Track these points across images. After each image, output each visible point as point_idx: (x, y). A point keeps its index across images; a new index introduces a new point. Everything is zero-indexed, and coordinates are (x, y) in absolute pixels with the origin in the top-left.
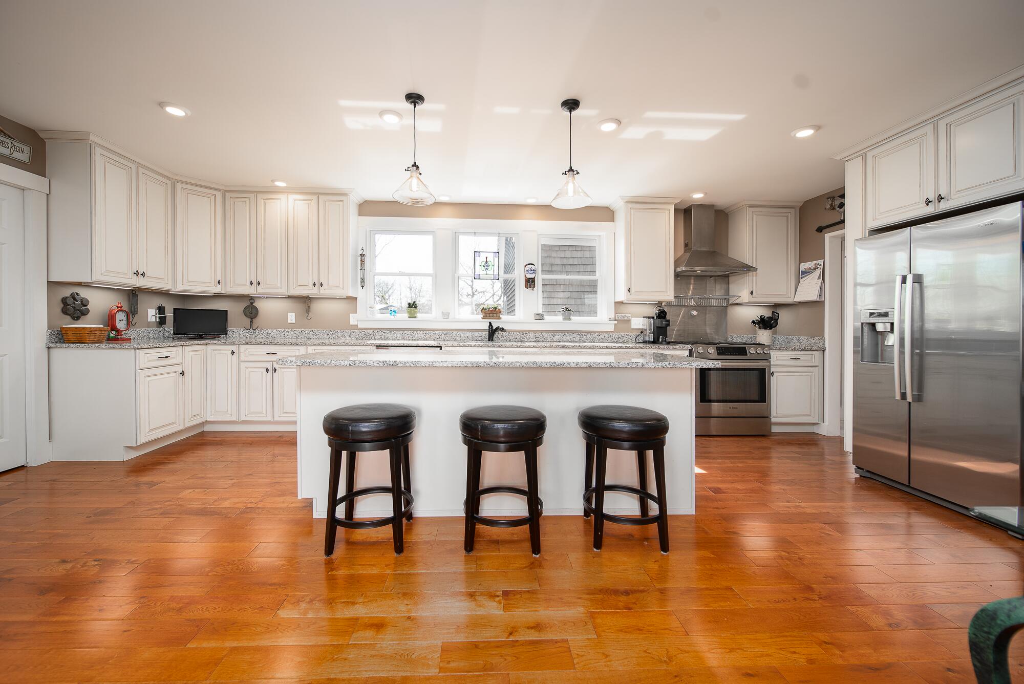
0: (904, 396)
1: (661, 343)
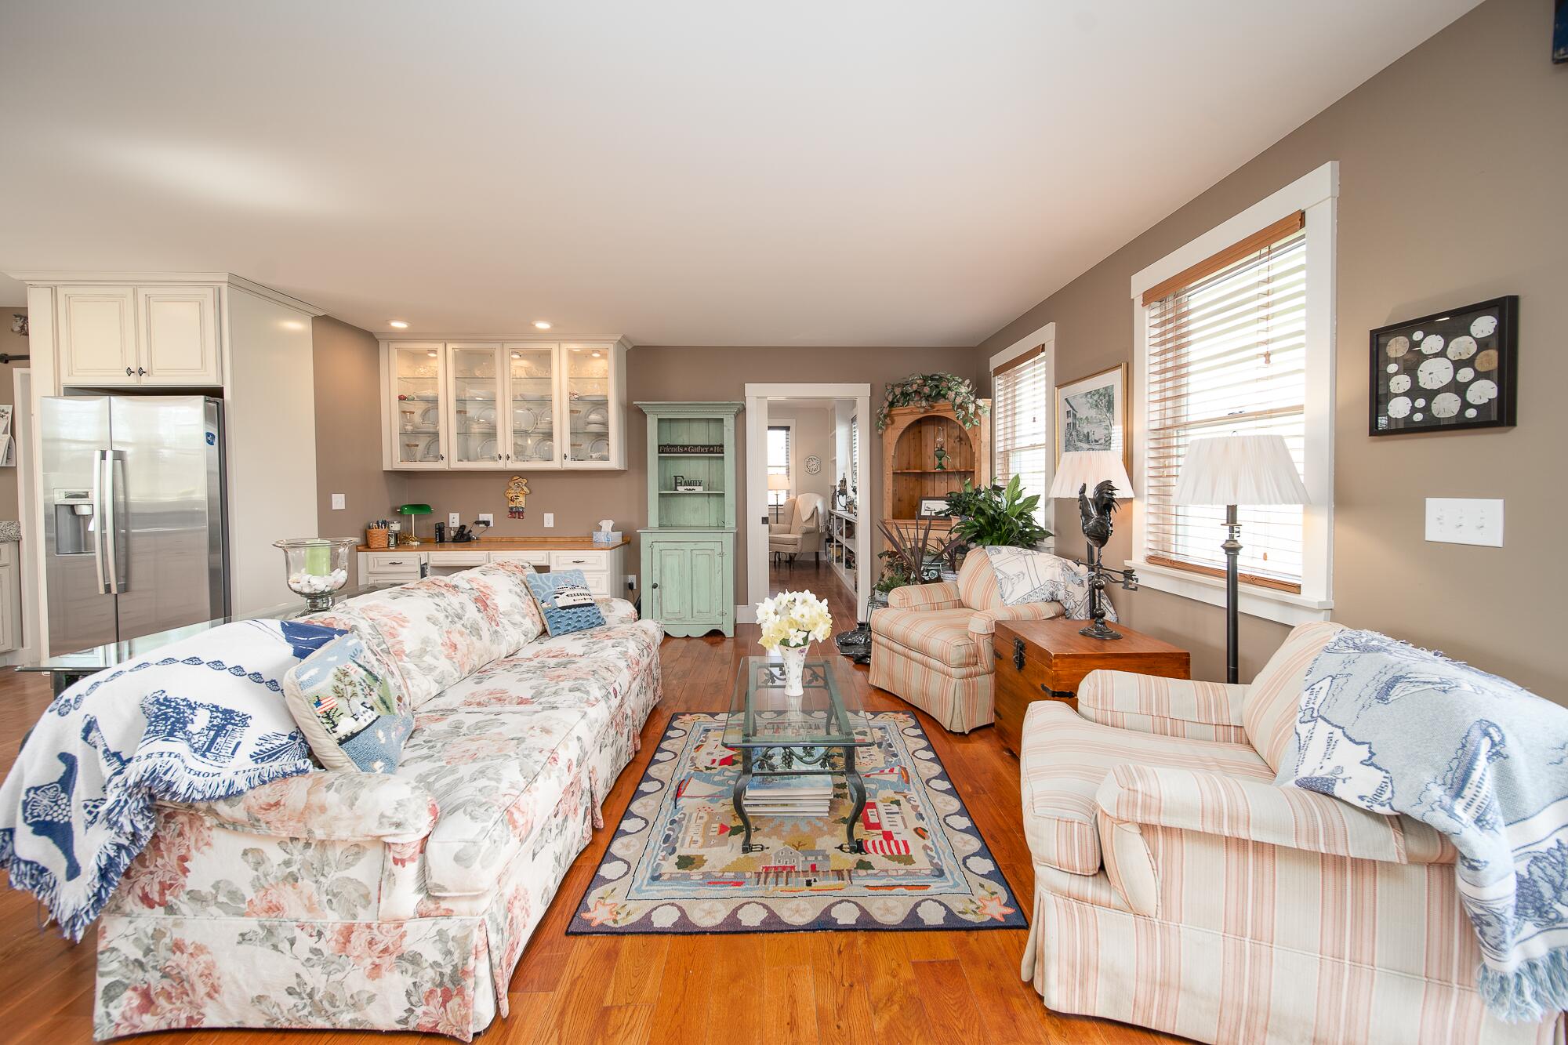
0: (108, 589)
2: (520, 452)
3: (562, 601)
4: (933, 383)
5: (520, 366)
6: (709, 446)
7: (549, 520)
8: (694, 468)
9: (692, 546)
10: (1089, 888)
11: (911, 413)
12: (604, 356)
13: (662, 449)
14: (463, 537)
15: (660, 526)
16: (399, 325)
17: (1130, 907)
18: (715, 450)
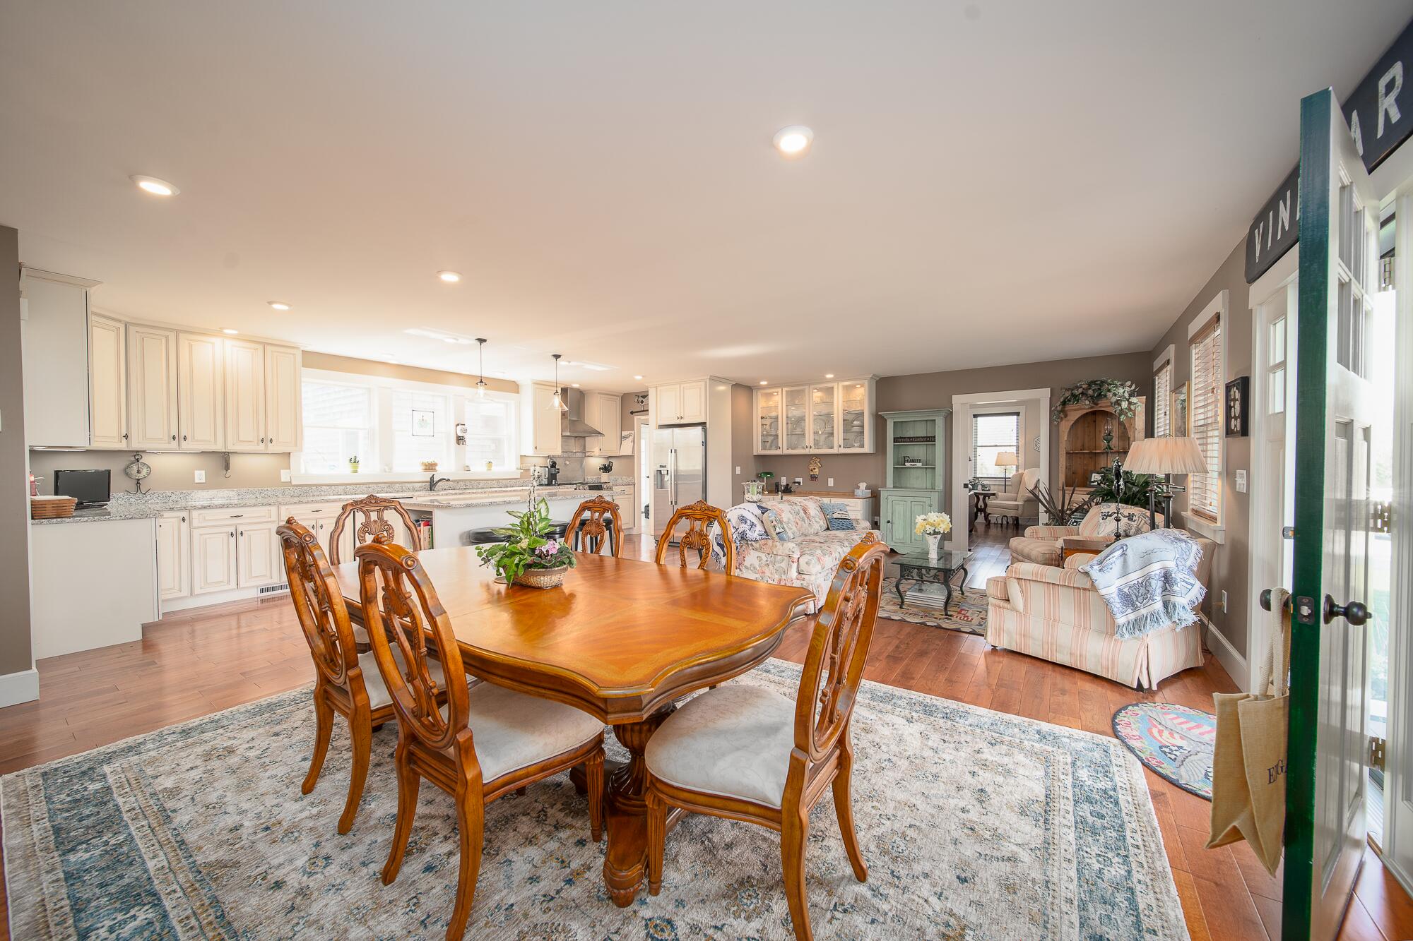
0: (672, 503)
1: (554, 485)
2: (817, 444)
3: (835, 516)
4: (1097, 387)
5: (817, 395)
6: (927, 437)
7: (831, 482)
8: (917, 451)
9: (912, 499)
10: (1002, 603)
11: (1080, 409)
12: (862, 386)
13: (896, 440)
14: (787, 490)
15: (894, 487)
16: (764, 383)
17: (1014, 610)
18: (930, 439)
